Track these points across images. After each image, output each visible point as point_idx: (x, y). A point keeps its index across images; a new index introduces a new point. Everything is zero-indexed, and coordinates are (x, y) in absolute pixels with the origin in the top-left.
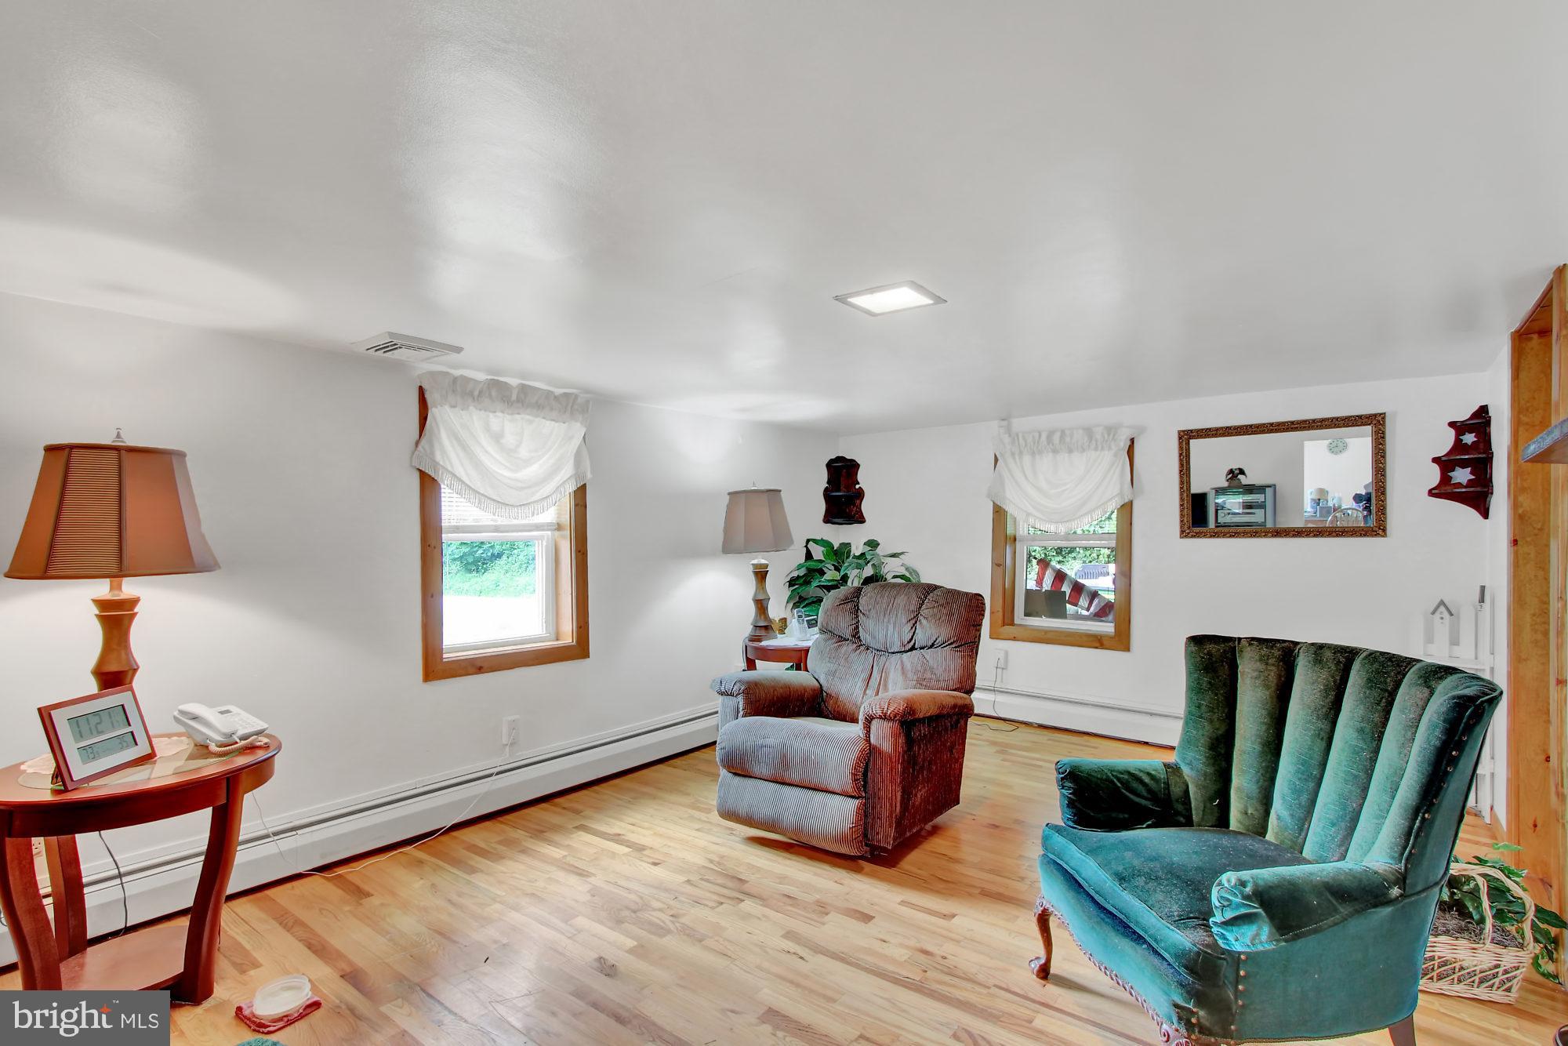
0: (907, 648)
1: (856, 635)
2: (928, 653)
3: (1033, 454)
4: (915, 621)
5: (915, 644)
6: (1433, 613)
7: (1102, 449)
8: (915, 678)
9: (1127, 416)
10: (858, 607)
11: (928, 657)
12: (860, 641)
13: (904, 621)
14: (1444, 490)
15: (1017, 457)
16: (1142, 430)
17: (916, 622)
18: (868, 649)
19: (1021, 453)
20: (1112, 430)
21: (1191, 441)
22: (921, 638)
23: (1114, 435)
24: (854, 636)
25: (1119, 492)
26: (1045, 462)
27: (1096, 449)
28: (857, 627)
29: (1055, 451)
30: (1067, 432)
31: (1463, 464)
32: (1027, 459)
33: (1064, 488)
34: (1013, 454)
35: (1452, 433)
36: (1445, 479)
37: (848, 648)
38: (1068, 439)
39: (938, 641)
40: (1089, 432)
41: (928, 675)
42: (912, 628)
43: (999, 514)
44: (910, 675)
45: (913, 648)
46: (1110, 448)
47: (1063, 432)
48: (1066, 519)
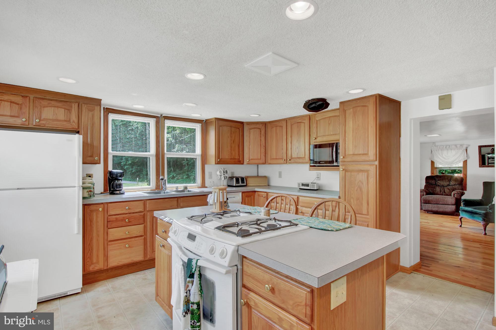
2: (453, 186)
7: (459, 149)
9: (465, 142)
10: (435, 179)
12: (437, 184)
13: (447, 181)
16: (469, 145)
17: (450, 181)
19: (438, 150)
20: (461, 145)
21: (482, 148)
22: (452, 184)
23: (462, 146)
24: (435, 184)
25: (464, 158)
26: (445, 152)
27: (458, 149)
28: (436, 182)
29: (447, 150)
32: (440, 152)
33: (449, 157)
34: (436, 150)
37: (434, 186)
38: (451, 147)
39: (456, 184)
40: (456, 146)
43: (433, 163)
45: (449, 185)
46: (461, 149)
47: (449, 146)
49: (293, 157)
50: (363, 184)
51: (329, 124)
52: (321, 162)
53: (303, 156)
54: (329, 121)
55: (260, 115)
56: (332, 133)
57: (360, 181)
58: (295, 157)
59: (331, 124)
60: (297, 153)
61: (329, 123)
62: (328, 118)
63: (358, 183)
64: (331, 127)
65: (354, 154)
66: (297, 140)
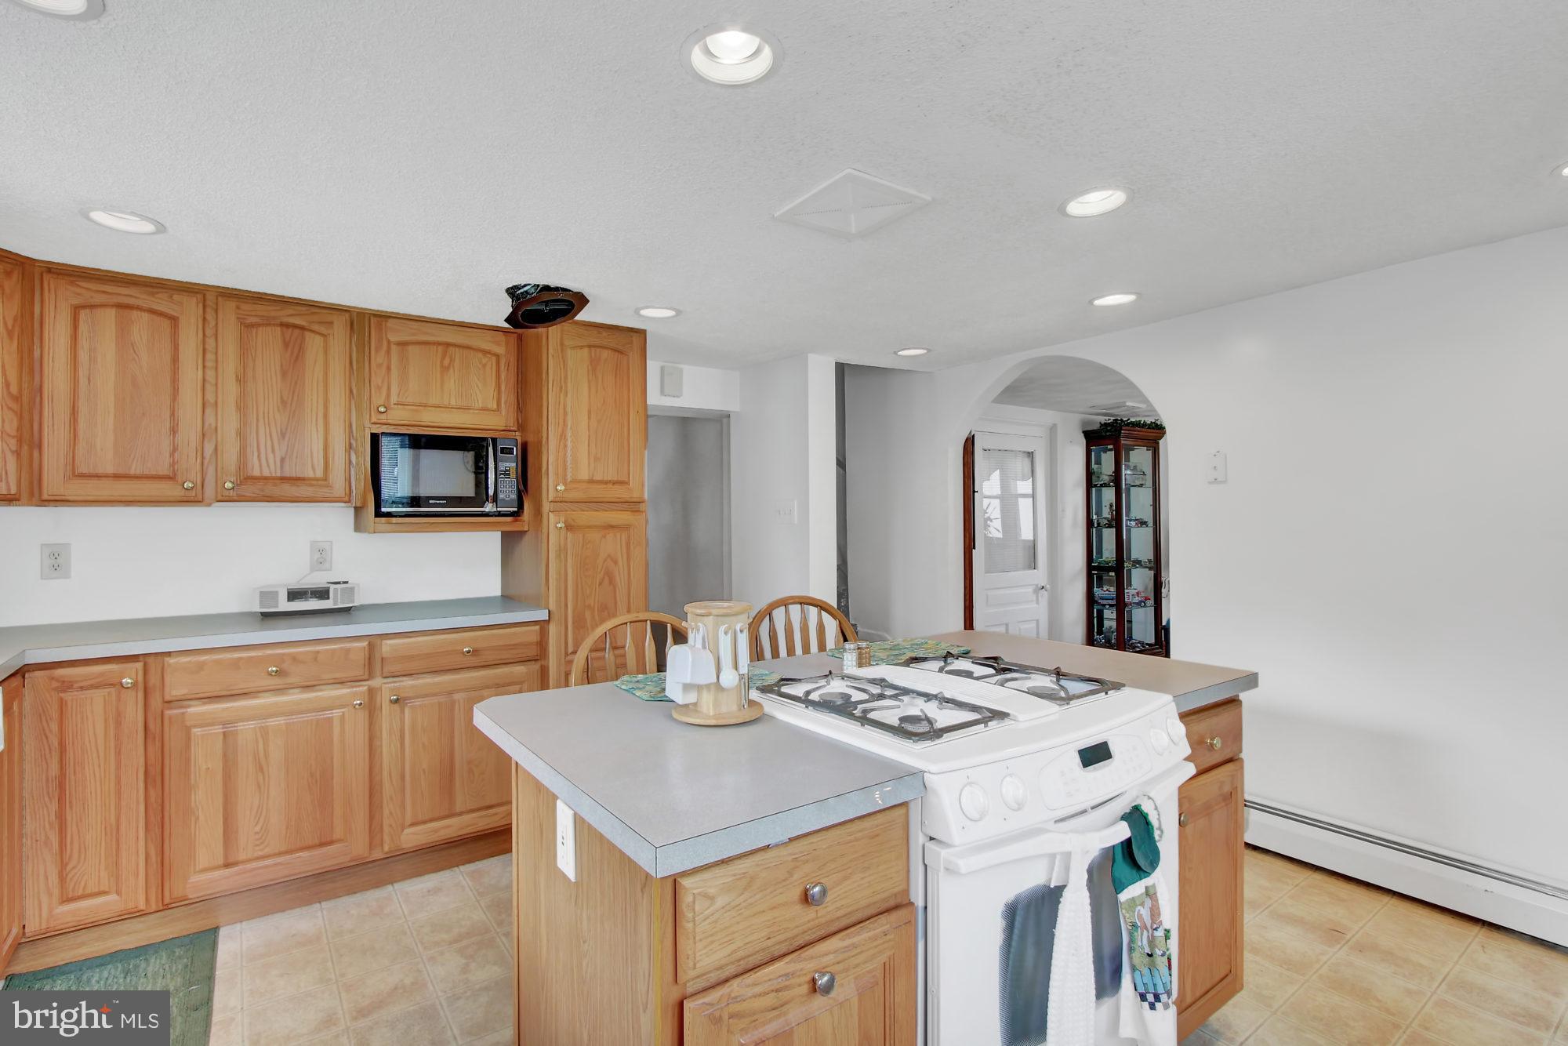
49: (256, 473)
50: (616, 563)
51: (445, 369)
52: (431, 502)
53: (319, 473)
54: (443, 358)
55: (161, 229)
56: (453, 403)
57: (609, 556)
58: (266, 473)
59: (452, 370)
60: (283, 460)
61: (442, 366)
62: (440, 348)
63: (604, 562)
64: (452, 381)
65: (591, 481)
66: (284, 403)
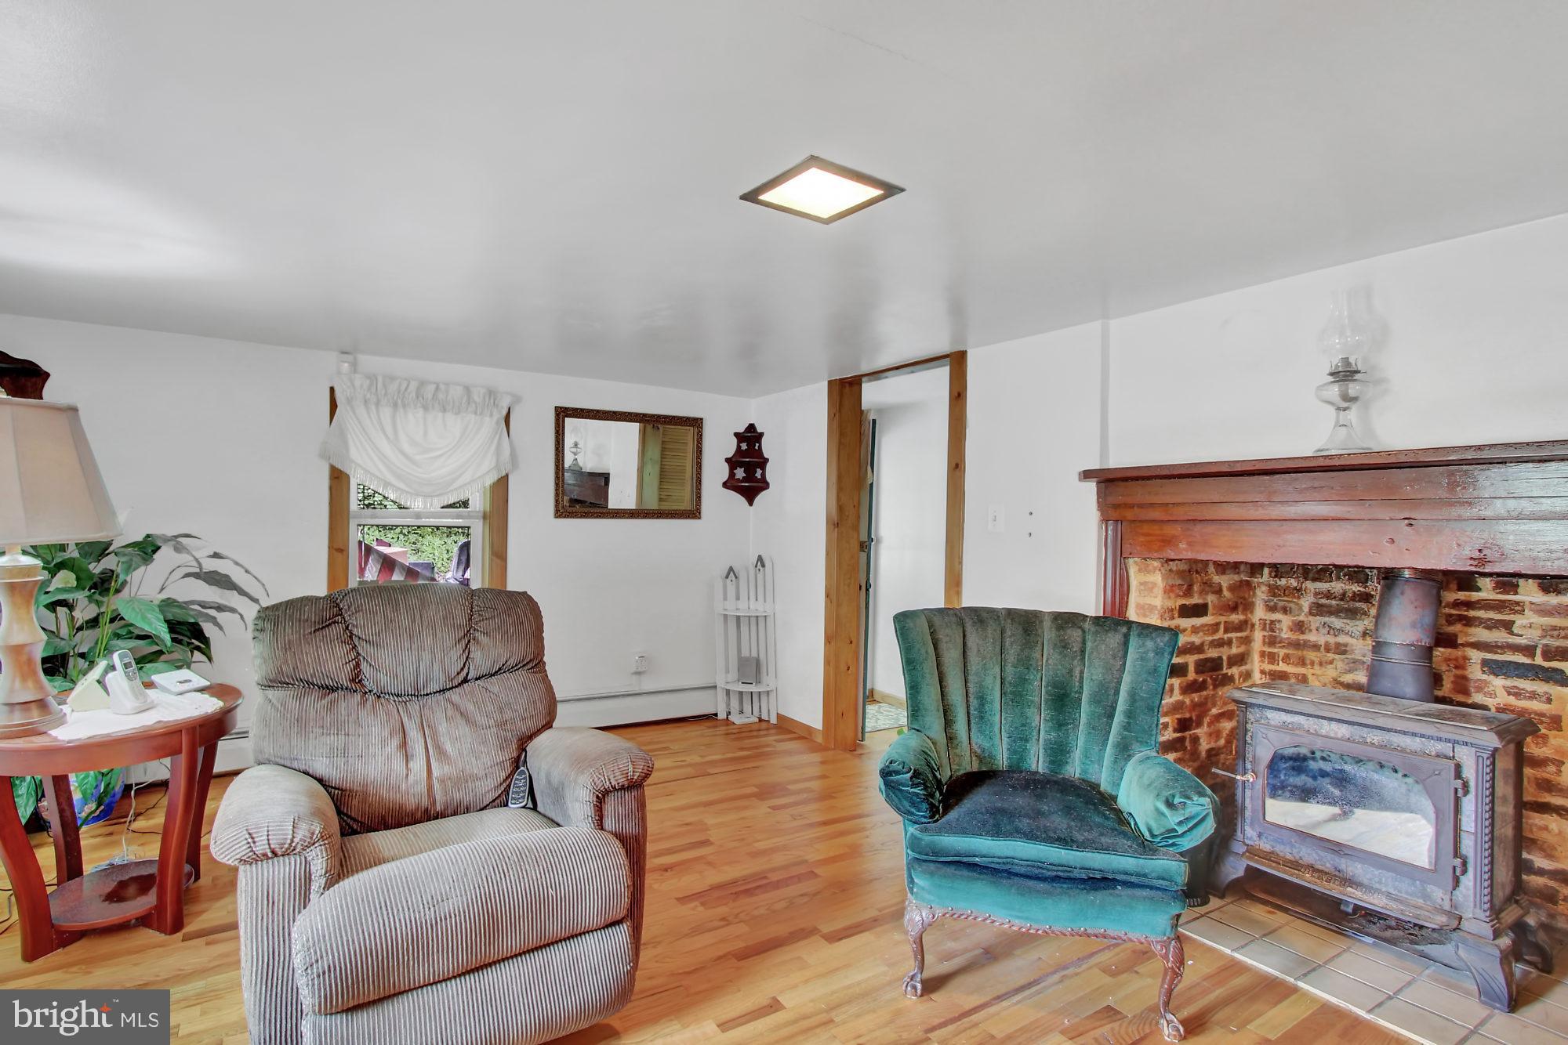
0: (456, 682)
1: (357, 678)
2: (494, 685)
3: (395, 405)
4: (467, 639)
5: (467, 675)
6: (727, 577)
7: (481, 414)
8: (492, 722)
9: (505, 380)
10: (351, 632)
11: (496, 689)
12: (363, 686)
13: (449, 643)
14: (730, 484)
15: (373, 407)
16: (517, 399)
17: (469, 641)
18: (379, 697)
19: (378, 404)
21: (566, 419)
22: (481, 660)
23: (491, 400)
24: (352, 681)
25: (493, 464)
26: (411, 418)
27: (475, 413)
28: (358, 665)
29: (426, 408)
30: (442, 387)
31: (742, 465)
32: (386, 412)
35: (735, 440)
36: (732, 475)
37: (347, 704)
38: (441, 396)
39: (508, 663)
40: (469, 391)
41: (508, 715)
42: (464, 651)
44: (481, 720)
45: (465, 681)
46: (488, 414)
47: (437, 385)
48: (438, 493)
